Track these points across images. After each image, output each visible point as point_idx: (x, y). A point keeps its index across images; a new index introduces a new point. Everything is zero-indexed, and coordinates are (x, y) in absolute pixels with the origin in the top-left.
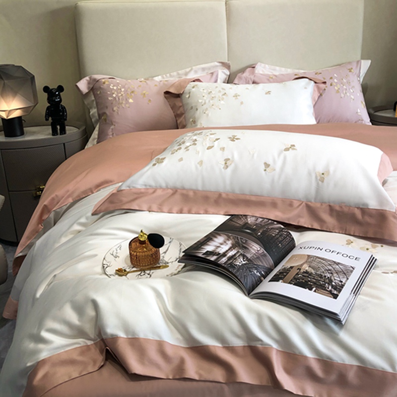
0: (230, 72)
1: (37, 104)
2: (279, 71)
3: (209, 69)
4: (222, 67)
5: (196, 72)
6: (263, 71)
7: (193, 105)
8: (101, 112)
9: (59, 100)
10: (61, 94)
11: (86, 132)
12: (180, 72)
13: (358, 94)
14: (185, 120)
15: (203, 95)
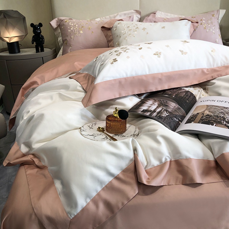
0: (141, 16)
1: (26, 35)
2: (170, 16)
3: (128, 14)
4: (136, 13)
5: (120, 16)
6: (160, 16)
7: (118, 34)
8: (64, 39)
9: (39, 31)
10: (41, 28)
11: (56, 52)
12: (111, 16)
13: (217, 30)
14: (113, 44)
15: (124, 28)
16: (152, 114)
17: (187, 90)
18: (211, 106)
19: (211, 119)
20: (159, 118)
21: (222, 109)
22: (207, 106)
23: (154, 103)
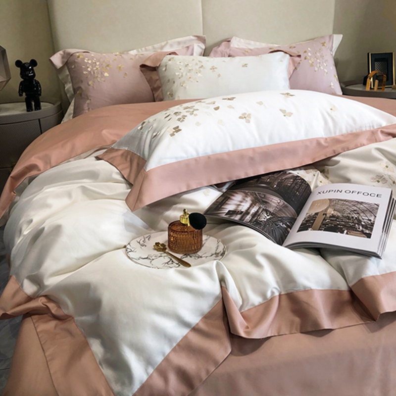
0: (205, 46)
1: (8, 81)
2: (253, 45)
3: (185, 42)
4: (197, 41)
5: (171, 46)
6: (238, 45)
7: (170, 78)
8: (76, 87)
9: (32, 74)
10: (34, 68)
11: (62, 108)
12: (155, 46)
13: (331, 68)
14: (162, 94)
15: (180, 68)
16: (243, 218)
17: (295, 175)
18: (337, 201)
19: (338, 223)
20: (255, 224)
21: (354, 205)
22: (330, 200)
23: (244, 199)
